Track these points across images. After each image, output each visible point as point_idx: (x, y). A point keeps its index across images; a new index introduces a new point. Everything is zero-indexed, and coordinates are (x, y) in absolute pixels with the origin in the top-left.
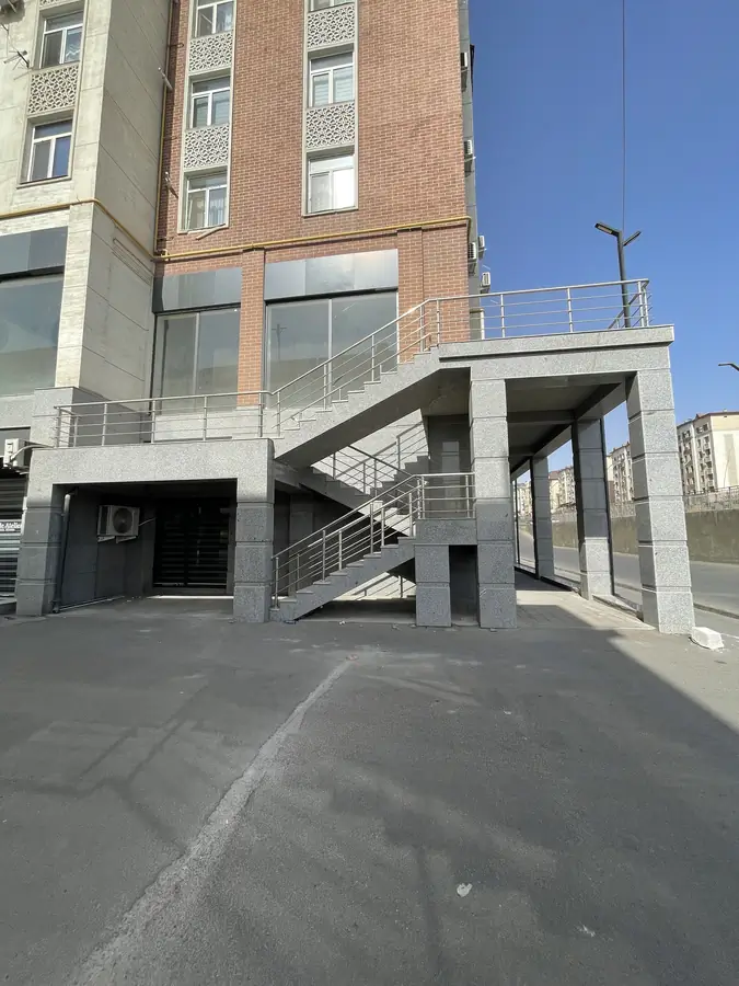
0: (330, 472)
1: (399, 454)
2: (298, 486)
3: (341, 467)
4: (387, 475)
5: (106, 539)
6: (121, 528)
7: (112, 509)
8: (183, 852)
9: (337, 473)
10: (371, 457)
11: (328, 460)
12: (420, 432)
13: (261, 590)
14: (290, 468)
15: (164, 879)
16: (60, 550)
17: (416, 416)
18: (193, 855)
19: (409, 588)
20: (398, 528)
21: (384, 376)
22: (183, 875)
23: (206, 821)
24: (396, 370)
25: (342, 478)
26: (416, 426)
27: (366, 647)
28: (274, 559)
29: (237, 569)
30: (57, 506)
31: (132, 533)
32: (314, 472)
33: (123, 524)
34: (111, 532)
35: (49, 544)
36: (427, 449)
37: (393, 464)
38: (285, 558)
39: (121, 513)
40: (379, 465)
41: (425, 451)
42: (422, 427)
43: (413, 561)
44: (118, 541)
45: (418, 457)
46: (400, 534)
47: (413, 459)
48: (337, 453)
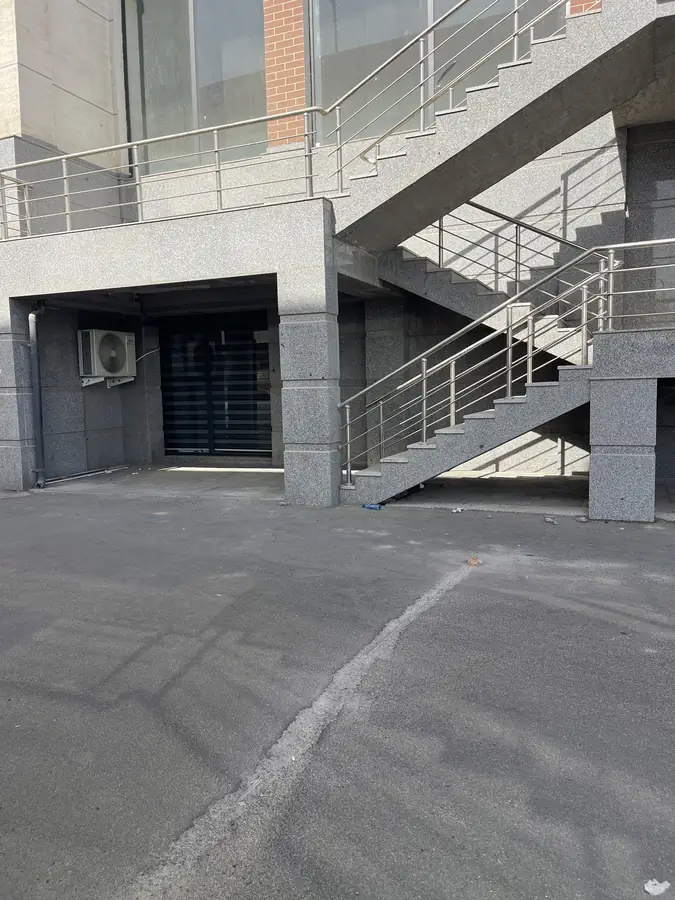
0: (432, 254)
1: (565, 211)
2: (377, 284)
3: (453, 244)
4: (541, 253)
5: (93, 381)
6: (112, 365)
7: (96, 336)
8: (238, 786)
9: (447, 256)
10: (511, 221)
11: (430, 233)
12: (611, 162)
13: (325, 456)
14: (362, 251)
15: (216, 813)
16: (33, 397)
17: (604, 128)
18: (251, 790)
19: (576, 460)
20: (558, 352)
21: (540, 49)
22: (239, 812)
23: (266, 753)
24: (564, 31)
25: (456, 266)
26: (603, 149)
27: (498, 548)
28: (343, 407)
29: (285, 424)
30: (20, 331)
31: (128, 371)
32: (406, 256)
33: (113, 359)
34: (99, 372)
35: (18, 389)
36: (622, 196)
37: (552, 232)
38: (360, 406)
39: (109, 342)
40: (526, 236)
41: (618, 200)
42: (614, 152)
43: (585, 408)
44: (109, 385)
45: (604, 215)
46: (563, 362)
47: (594, 219)
48: (446, 219)
